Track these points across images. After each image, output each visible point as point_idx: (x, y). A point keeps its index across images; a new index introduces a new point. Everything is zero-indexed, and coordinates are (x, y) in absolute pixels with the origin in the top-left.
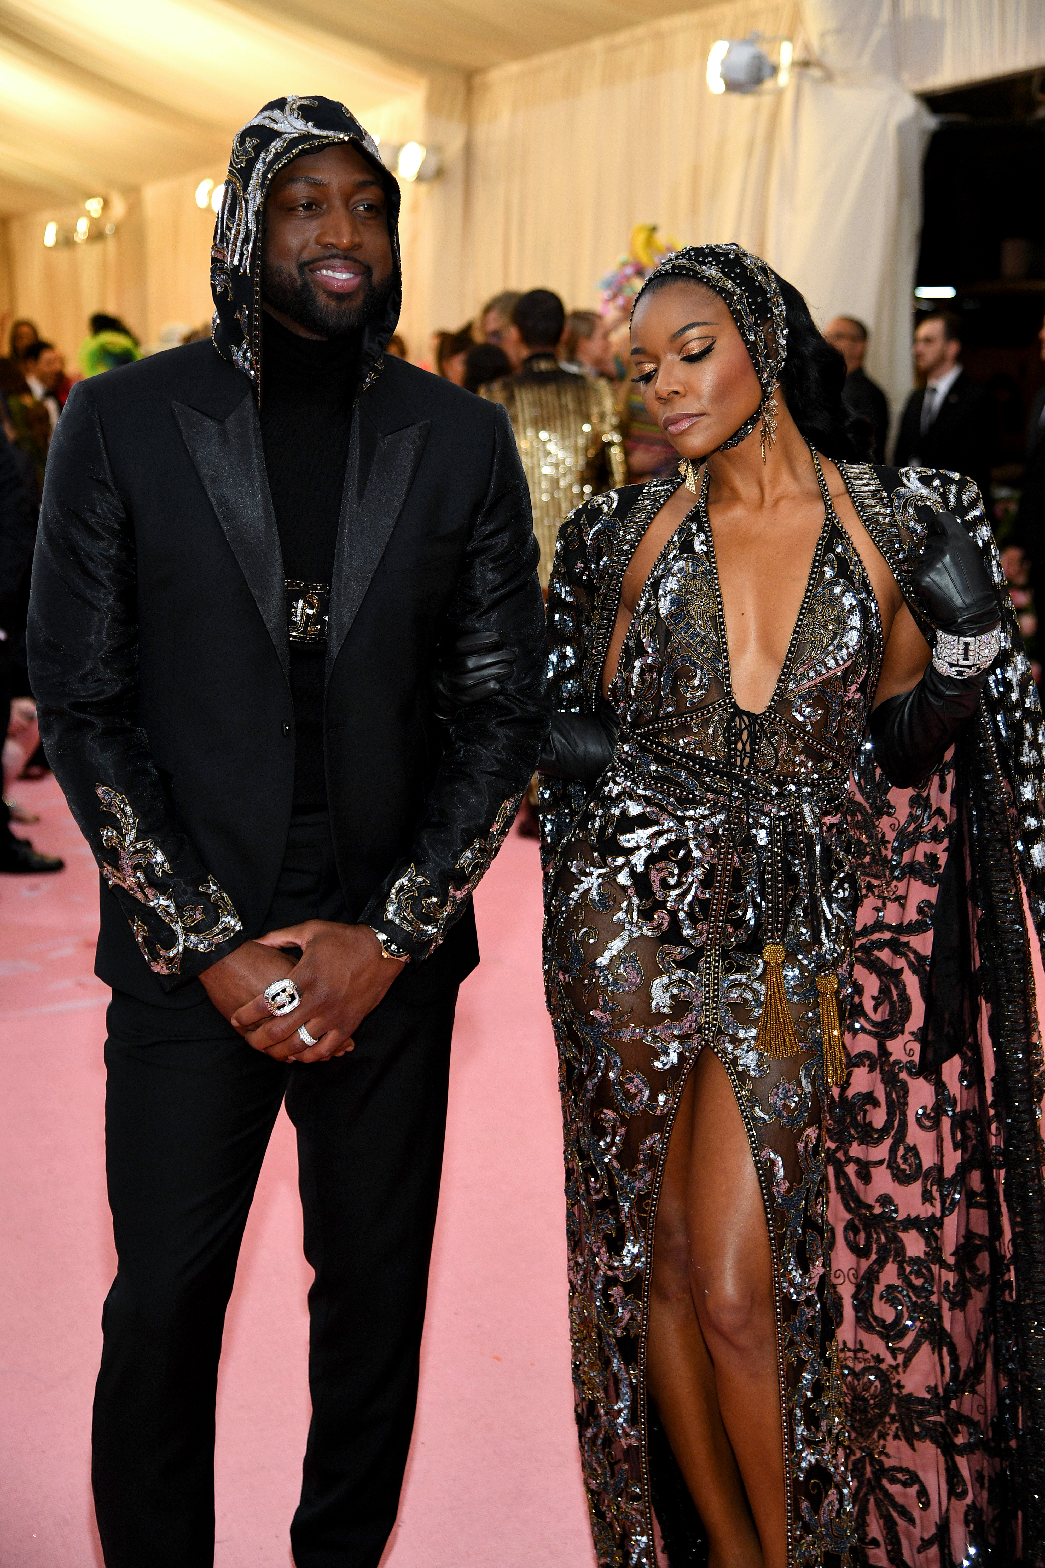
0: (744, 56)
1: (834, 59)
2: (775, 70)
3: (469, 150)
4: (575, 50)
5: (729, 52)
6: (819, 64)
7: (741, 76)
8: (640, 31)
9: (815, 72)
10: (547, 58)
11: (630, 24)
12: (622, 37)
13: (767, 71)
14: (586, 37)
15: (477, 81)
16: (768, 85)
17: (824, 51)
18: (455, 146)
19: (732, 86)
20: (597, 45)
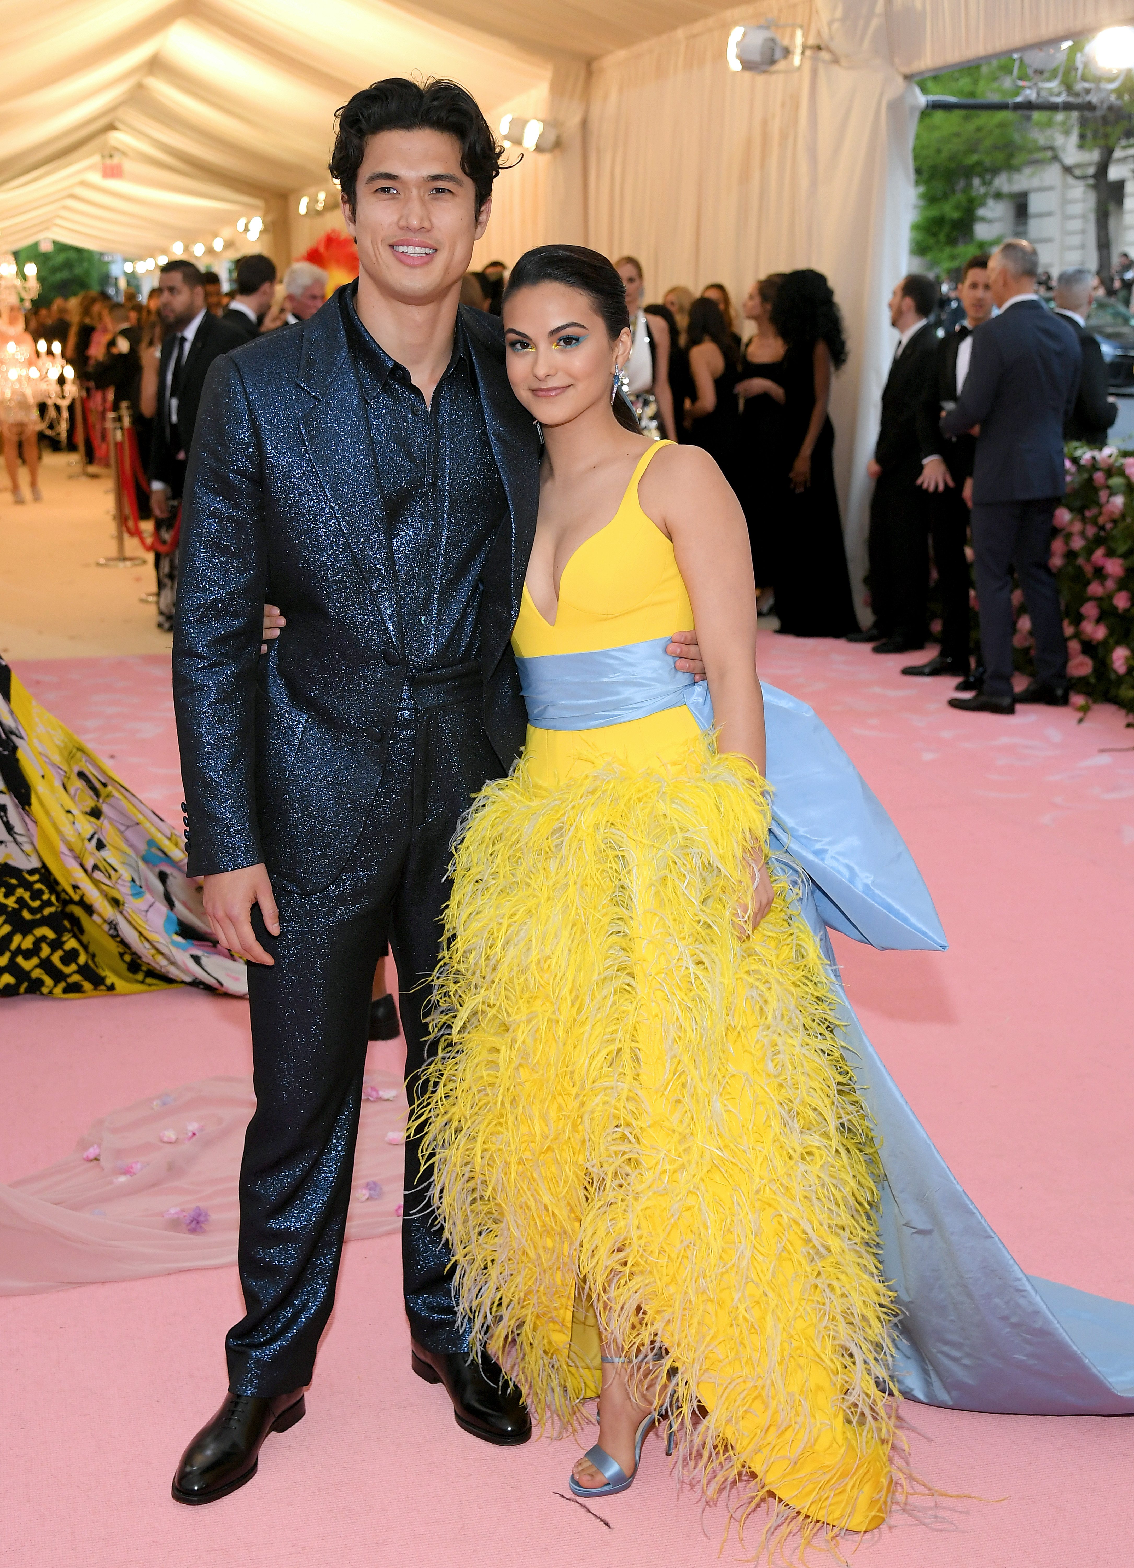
0: (758, 38)
1: (840, 44)
2: (787, 52)
3: (584, 124)
4: (664, 37)
5: (745, 34)
6: (829, 50)
7: (756, 57)
8: (710, 21)
9: (824, 55)
10: (645, 45)
11: (705, 15)
12: (697, 27)
13: (778, 54)
14: (674, 28)
15: (595, 66)
16: (781, 65)
17: (831, 38)
18: (574, 121)
19: (747, 65)
20: (680, 33)
